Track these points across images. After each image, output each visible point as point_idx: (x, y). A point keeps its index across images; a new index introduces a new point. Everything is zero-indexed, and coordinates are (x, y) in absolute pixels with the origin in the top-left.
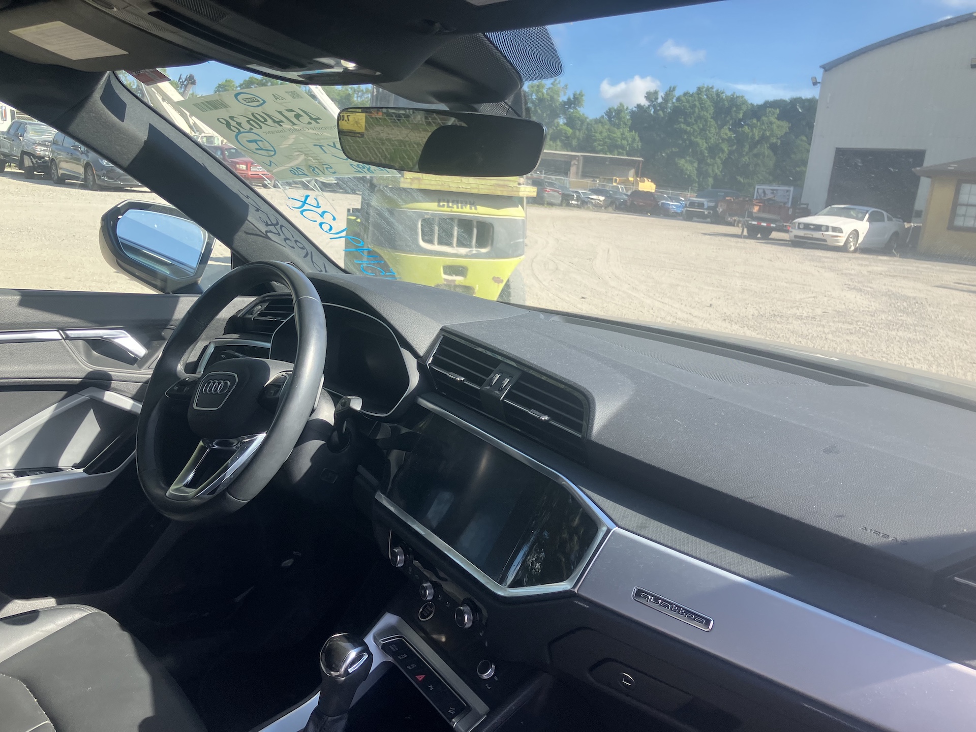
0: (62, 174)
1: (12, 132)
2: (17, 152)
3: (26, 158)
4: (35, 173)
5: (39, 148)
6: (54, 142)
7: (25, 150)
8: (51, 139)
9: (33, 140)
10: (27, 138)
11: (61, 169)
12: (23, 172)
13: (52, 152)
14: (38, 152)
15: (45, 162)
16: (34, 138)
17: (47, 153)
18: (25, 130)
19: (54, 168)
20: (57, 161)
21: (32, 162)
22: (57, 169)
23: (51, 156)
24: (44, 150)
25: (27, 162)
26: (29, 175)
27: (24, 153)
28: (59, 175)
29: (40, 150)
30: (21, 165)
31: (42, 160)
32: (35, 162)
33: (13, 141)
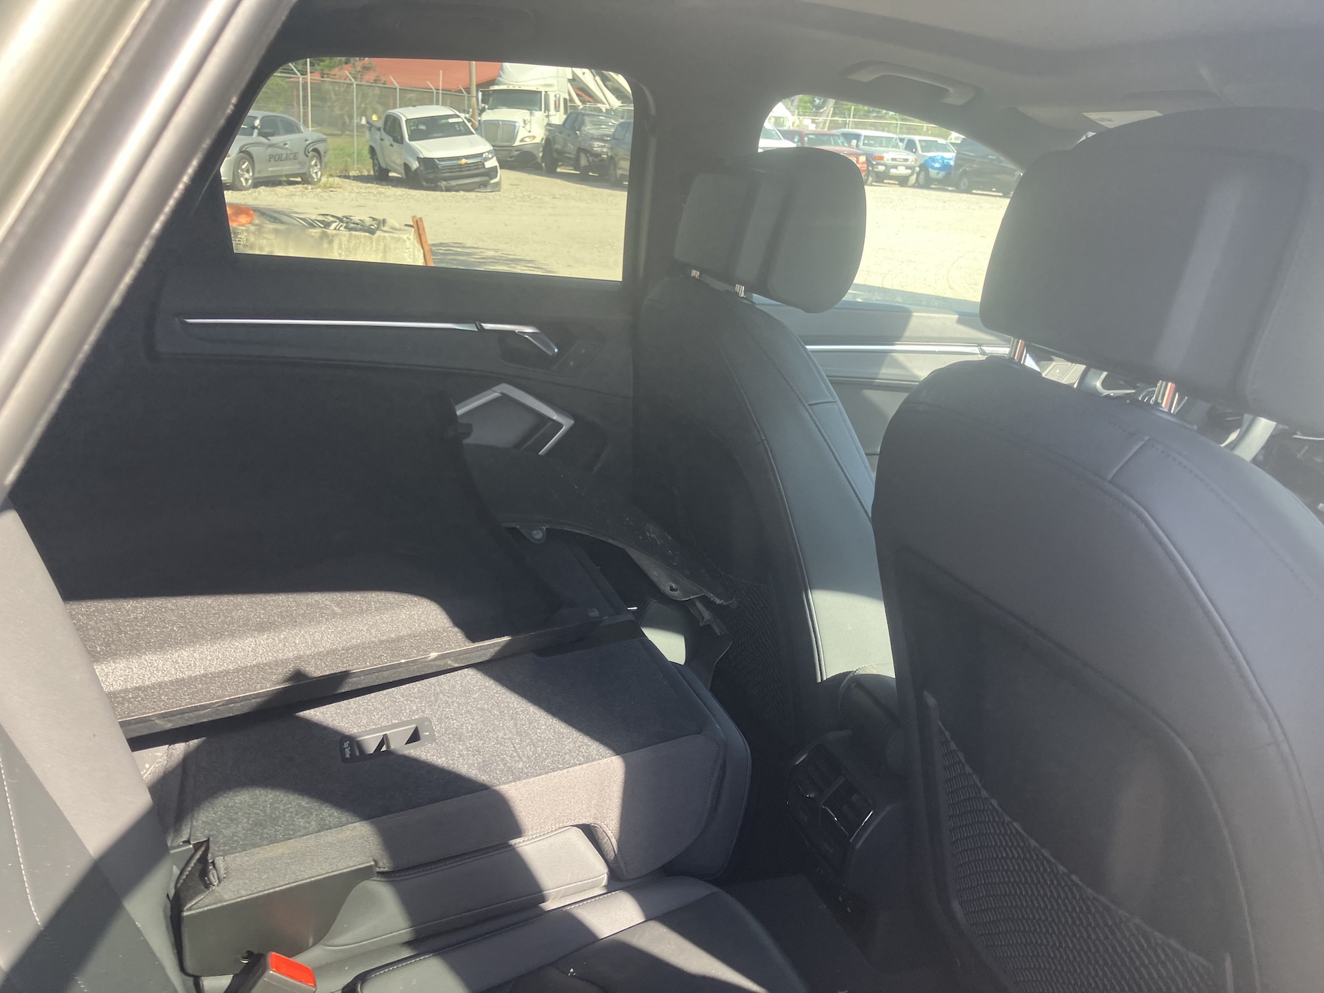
0: (622, 175)
1: (567, 126)
2: (571, 147)
3: (582, 156)
4: (591, 174)
5: (596, 144)
6: (614, 137)
7: (582, 147)
8: (611, 133)
9: (591, 134)
10: (583, 132)
11: (620, 168)
12: (578, 172)
13: (611, 149)
14: (595, 149)
15: (603, 160)
16: (592, 132)
17: (605, 150)
18: (583, 123)
19: (612, 167)
20: (617, 159)
21: (589, 161)
22: (615, 169)
23: (609, 154)
24: (602, 147)
25: (584, 162)
26: (583, 177)
27: (580, 150)
28: (618, 176)
29: (597, 146)
30: (576, 164)
31: (600, 158)
32: (591, 161)
33: (569, 135)
